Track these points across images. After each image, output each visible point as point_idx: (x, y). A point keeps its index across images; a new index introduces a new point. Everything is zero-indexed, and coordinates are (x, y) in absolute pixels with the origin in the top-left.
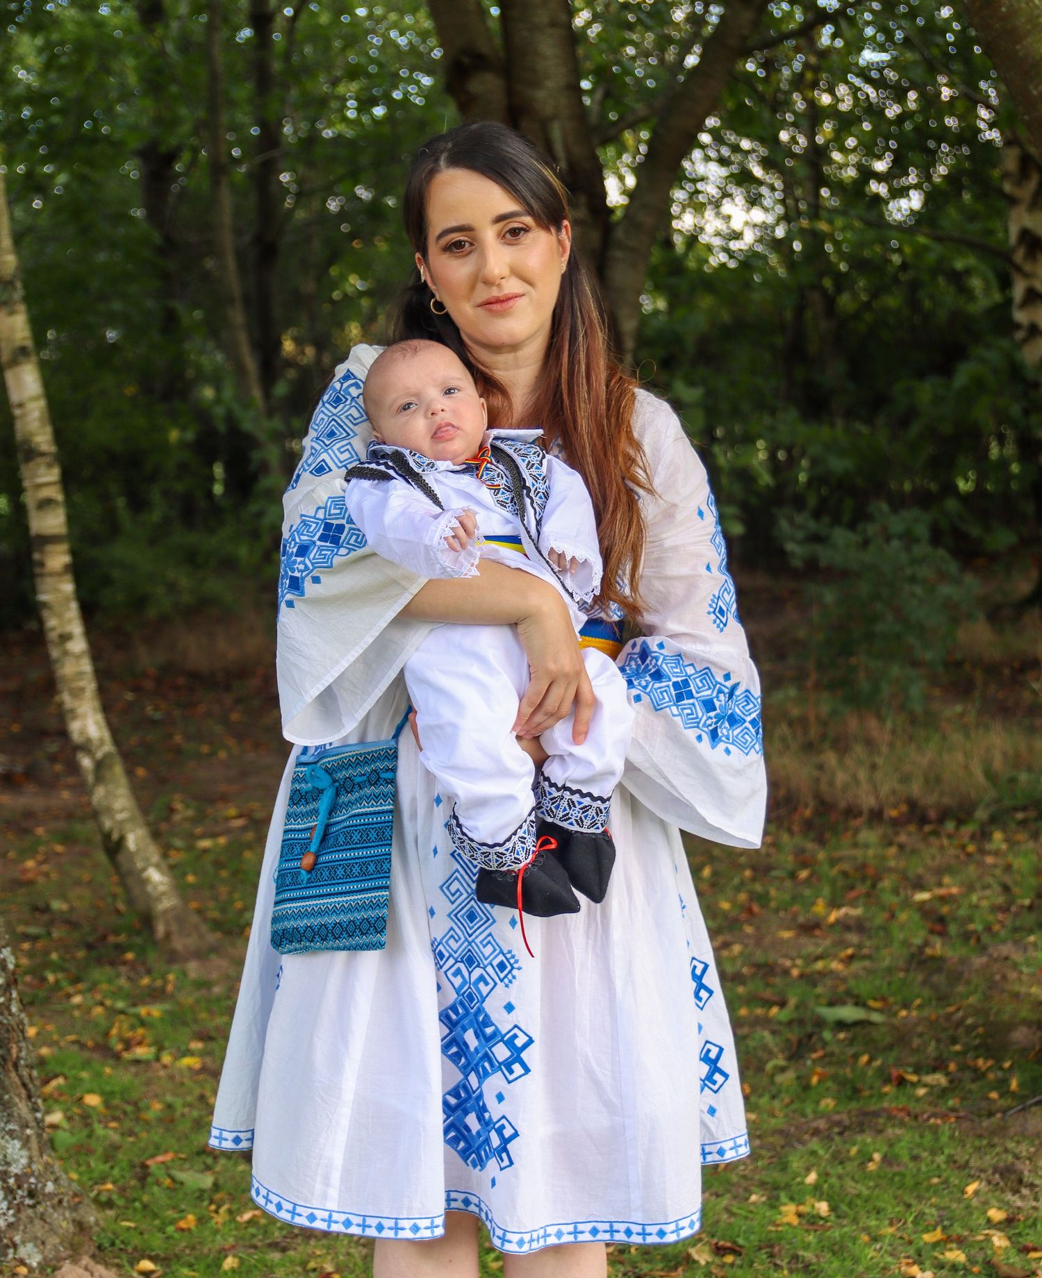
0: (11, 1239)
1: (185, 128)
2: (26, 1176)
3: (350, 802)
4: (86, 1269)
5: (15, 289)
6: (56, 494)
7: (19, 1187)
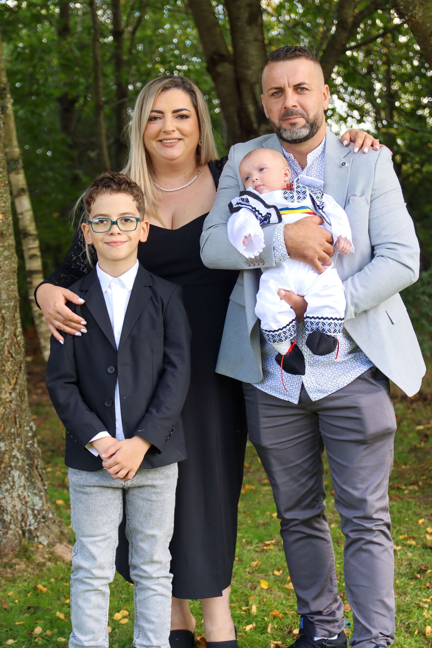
0: (36, 534)
1: (81, 88)
2: (42, 510)
4: (66, 546)
5: (19, 163)
6: (37, 252)
7: (39, 514)
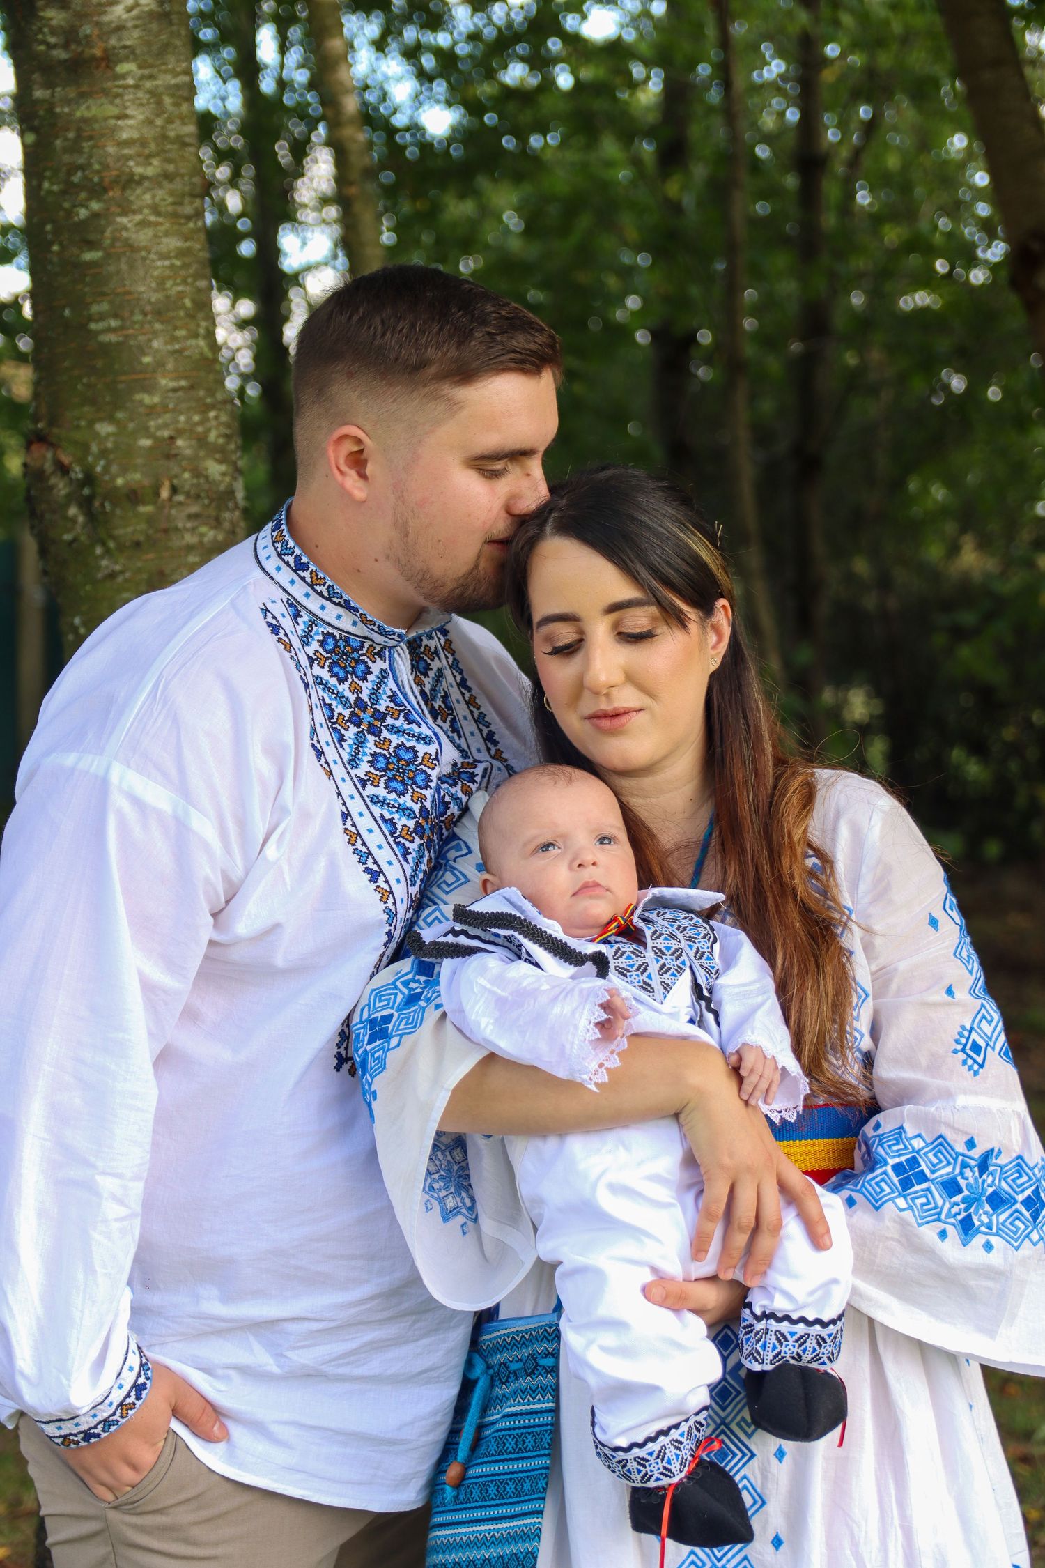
3: (504, 1396)
